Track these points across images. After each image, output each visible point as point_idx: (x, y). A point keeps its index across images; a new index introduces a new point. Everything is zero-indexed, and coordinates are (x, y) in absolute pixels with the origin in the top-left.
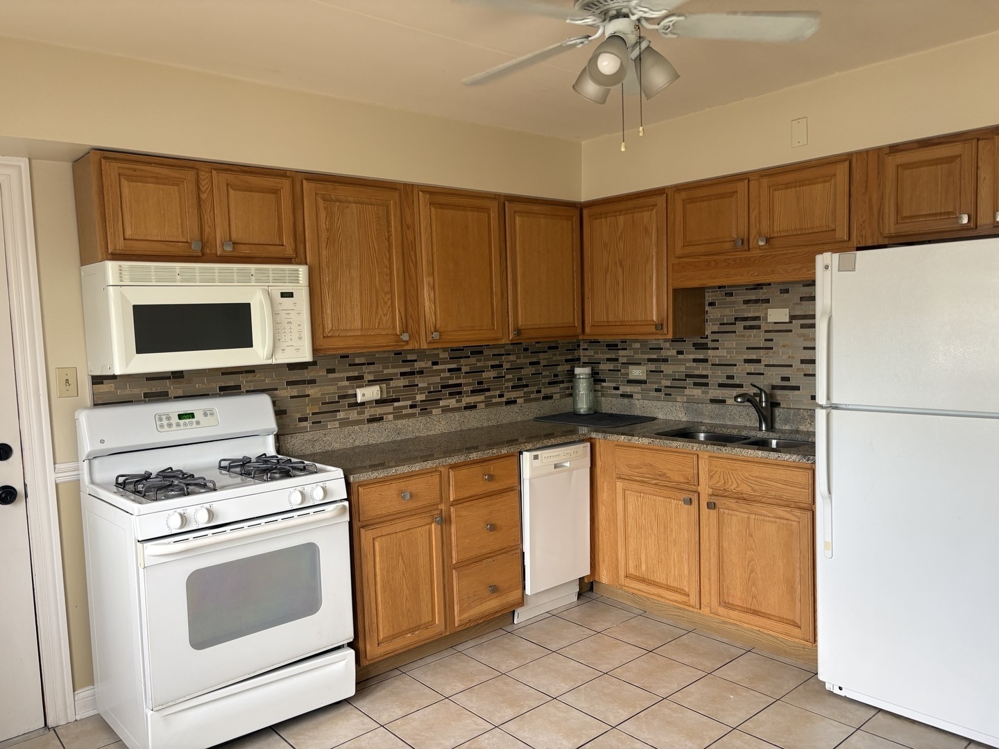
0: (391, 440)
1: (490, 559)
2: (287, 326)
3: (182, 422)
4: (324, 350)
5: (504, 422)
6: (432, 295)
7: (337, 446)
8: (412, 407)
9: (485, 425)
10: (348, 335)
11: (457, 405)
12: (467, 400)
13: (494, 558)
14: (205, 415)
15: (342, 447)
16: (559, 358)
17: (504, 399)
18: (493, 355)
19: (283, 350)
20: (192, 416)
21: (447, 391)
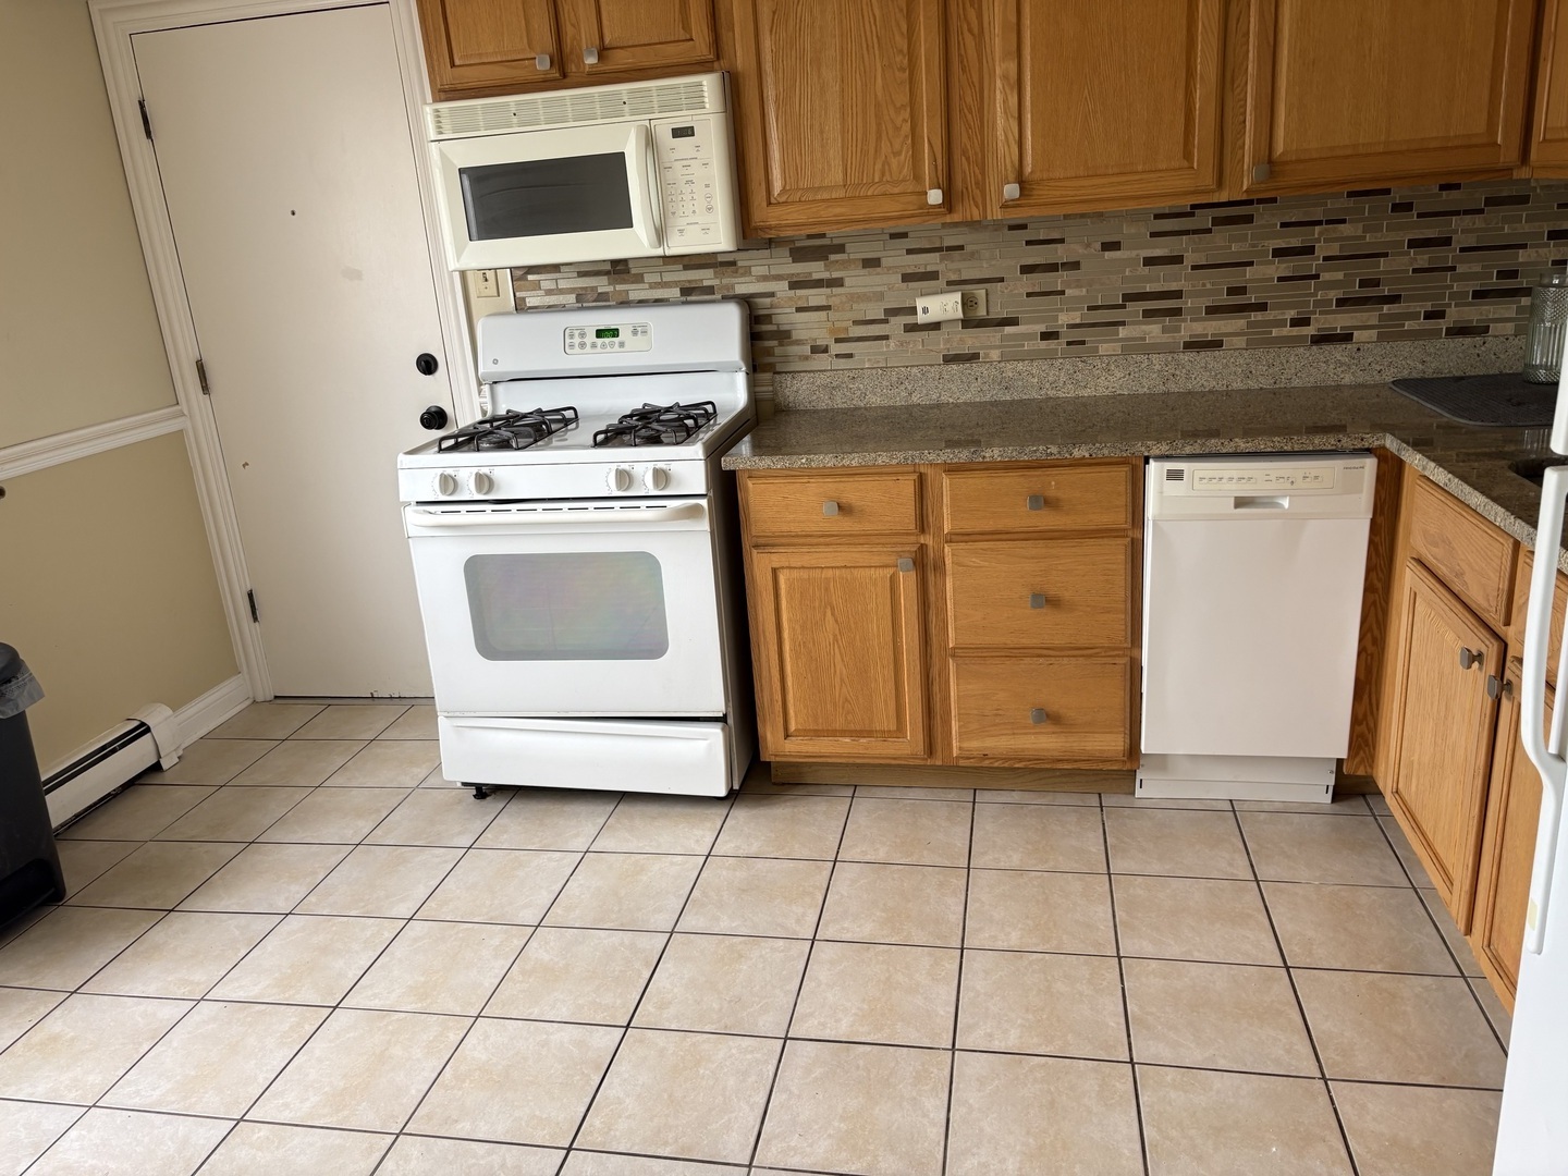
0: (987, 398)
1: (1041, 660)
2: (687, 189)
3: (600, 341)
4: (770, 228)
5: (1296, 383)
6: (1014, 100)
7: (875, 400)
8: (1045, 336)
9: (1237, 385)
10: (819, 197)
11: (1166, 338)
12: (1191, 328)
13: (1053, 660)
14: (635, 332)
15: (886, 403)
16: (1525, 227)
17: (1310, 331)
18: (1284, 225)
19: (681, 231)
20: (614, 333)
21: (1138, 307)
